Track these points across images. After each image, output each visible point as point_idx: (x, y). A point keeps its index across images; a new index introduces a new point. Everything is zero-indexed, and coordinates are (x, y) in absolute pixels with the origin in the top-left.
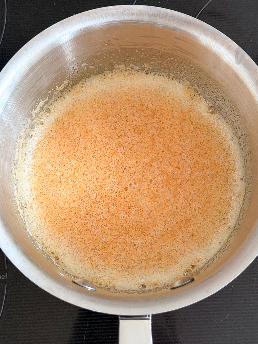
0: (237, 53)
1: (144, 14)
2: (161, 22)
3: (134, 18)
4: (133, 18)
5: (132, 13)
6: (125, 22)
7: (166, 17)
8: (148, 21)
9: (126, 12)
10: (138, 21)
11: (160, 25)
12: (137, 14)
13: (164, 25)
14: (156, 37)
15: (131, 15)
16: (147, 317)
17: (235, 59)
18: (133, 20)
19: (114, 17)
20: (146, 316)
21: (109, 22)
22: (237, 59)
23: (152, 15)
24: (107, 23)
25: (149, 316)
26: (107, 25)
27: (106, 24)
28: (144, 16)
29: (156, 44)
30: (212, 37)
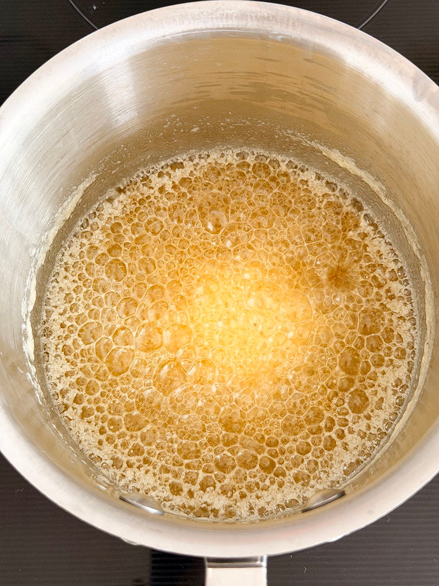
0: (416, 82)
1: (249, 16)
2: (278, 30)
3: (232, 24)
4: (229, 23)
5: (227, 15)
6: (214, 31)
7: (288, 20)
8: (256, 29)
9: (216, 13)
10: (239, 29)
11: (276, 35)
12: (235, 17)
13: (284, 35)
14: (270, 60)
15: (226, 18)
16: (258, 563)
17: (412, 92)
18: (230, 26)
19: (196, 21)
20: (255, 560)
21: (186, 32)
22: (417, 91)
23: (264, 18)
24: (184, 32)
25: (262, 560)
26: (184, 36)
27: (181, 34)
28: (249, 20)
29: (271, 73)
30: (370, 55)
